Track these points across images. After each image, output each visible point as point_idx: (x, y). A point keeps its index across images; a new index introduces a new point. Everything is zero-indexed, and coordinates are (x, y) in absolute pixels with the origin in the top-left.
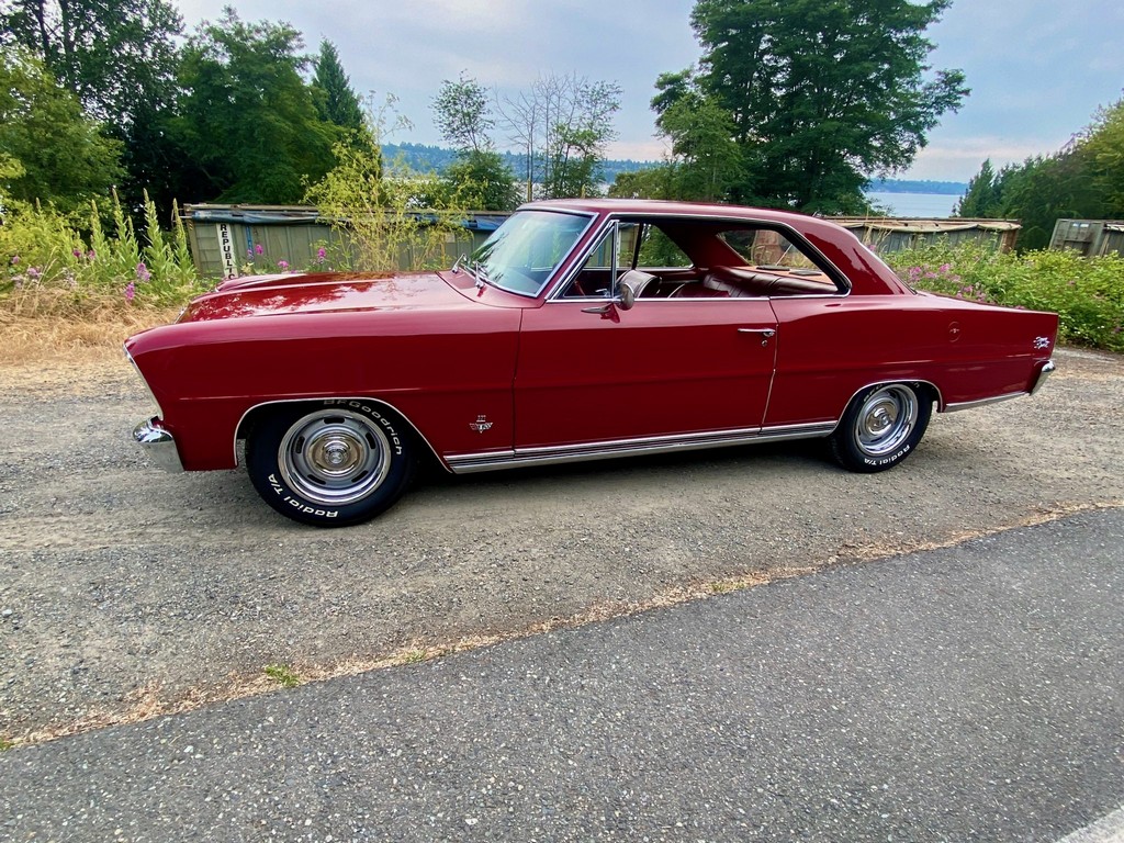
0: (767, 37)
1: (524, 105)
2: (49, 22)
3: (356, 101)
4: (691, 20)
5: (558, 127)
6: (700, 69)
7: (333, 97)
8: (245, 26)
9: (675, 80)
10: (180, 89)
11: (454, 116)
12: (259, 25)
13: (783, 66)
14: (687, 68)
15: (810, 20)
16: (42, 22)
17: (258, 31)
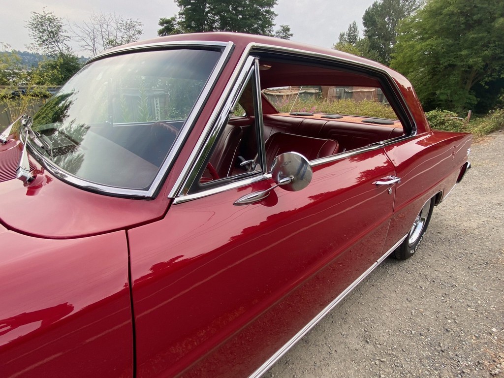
0: (208, 5)
1: (87, 28)
5: (109, 41)
6: (180, 18)
9: (168, 22)
14: (173, 16)
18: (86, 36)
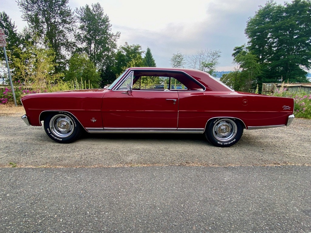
0: (270, 34)
1: (193, 58)
2: (92, 49)
3: (154, 61)
4: (245, 32)
5: (202, 63)
6: (248, 45)
7: (149, 60)
8: (129, 46)
9: (239, 48)
10: (116, 61)
11: (175, 62)
12: (132, 45)
13: (276, 41)
14: (243, 45)
15: (282, 27)
16: (90, 49)
17: (132, 47)
18: (192, 61)
